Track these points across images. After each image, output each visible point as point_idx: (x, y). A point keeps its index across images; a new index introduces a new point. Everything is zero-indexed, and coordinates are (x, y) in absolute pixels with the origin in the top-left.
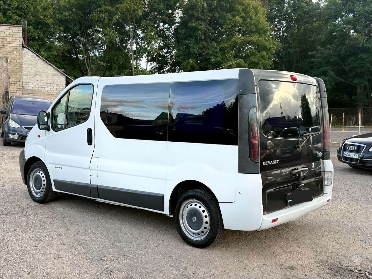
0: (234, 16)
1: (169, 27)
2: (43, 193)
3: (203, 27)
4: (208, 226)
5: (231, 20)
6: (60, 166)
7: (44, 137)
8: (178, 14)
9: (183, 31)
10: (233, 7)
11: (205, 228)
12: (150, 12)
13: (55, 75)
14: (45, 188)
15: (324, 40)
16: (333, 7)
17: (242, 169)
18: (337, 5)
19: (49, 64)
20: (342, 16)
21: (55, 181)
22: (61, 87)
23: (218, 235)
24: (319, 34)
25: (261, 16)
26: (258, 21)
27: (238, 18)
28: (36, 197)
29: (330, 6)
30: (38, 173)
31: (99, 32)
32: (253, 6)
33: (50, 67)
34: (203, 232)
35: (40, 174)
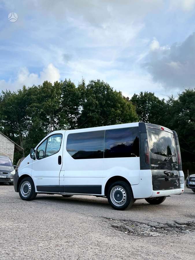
0: (116, 110)
1: (75, 116)
2: (29, 195)
3: (97, 116)
4: (125, 198)
5: (114, 112)
6: (41, 178)
7: (32, 163)
8: (81, 109)
9: (84, 119)
10: (115, 105)
11: (124, 199)
12: (63, 107)
13: (8, 143)
14: (30, 192)
15: (173, 126)
16: (177, 106)
17: (142, 168)
18: (179, 104)
19: (5, 137)
20: (183, 112)
21: (37, 187)
22: (11, 151)
23: (131, 202)
24: (169, 122)
25: (132, 110)
26: (131, 113)
27: (119, 111)
28: (25, 197)
29: (175, 105)
30: (26, 184)
31: (29, 119)
32: (127, 105)
33: (5, 138)
34: (123, 202)
35: (27, 184)
